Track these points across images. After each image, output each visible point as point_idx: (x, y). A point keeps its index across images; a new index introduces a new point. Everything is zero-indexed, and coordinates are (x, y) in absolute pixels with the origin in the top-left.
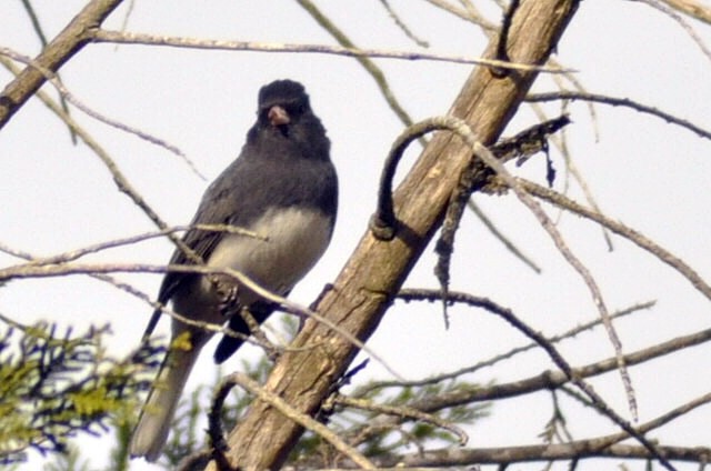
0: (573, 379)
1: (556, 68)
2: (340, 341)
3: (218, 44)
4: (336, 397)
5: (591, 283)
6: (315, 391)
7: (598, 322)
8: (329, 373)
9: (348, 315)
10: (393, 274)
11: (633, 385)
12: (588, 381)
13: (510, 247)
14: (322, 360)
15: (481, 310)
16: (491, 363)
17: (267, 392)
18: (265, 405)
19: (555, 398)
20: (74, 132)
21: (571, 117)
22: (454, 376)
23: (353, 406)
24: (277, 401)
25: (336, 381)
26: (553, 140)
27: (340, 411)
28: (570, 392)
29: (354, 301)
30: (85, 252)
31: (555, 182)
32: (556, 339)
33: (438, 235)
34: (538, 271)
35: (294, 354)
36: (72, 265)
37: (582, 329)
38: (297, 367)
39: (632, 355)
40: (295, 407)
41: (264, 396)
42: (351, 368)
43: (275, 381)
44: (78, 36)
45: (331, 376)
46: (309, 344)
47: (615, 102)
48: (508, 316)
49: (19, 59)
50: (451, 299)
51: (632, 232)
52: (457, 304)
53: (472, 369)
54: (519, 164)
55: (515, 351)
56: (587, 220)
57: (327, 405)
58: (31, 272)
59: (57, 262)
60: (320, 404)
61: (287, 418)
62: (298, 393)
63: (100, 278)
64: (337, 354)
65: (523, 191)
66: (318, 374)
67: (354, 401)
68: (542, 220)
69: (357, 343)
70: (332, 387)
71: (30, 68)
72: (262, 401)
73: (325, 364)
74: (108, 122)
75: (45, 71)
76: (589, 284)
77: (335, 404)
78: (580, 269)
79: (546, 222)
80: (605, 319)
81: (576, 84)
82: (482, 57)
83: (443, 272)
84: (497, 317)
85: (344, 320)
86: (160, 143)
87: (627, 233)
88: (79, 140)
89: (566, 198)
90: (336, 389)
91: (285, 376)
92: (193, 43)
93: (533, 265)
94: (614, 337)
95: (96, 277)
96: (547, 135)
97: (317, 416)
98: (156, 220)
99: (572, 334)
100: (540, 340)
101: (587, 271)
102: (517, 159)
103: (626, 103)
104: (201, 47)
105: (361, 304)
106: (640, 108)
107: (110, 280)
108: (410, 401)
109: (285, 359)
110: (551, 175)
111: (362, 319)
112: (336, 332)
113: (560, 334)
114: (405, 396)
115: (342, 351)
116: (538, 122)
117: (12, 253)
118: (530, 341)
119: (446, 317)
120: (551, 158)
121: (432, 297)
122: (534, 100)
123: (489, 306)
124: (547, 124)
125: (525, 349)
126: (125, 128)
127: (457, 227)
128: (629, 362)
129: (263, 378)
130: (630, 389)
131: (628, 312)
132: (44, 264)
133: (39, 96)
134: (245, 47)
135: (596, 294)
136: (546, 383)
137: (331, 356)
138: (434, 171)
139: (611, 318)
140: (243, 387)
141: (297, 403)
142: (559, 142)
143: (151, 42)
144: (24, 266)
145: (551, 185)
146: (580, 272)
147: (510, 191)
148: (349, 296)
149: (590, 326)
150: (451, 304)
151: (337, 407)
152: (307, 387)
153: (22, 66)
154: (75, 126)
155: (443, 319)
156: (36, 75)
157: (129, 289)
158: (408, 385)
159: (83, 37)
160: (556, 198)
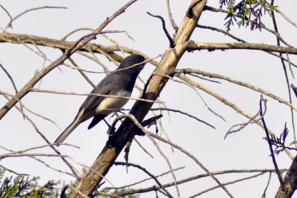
0: (162, 188)
1: (160, 102)
2: (97, 176)
3: (66, 93)
4: (96, 191)
5: (168, 161)
6: (90, 190)
7: (169, 172)
8: (94, 185)
9: (99, 169)
10: (112, 158)
11: (179, 189)
12: (166, 188)
13: (145, 150)
14: (92, 181)
15: (137, 168)
16: (139, 183)
17: (77, 190)
18: (76, 193)
19: (157, 193)
20: (24, 116)
21: (163, 115)
22: (128, 186)
23: (101, 194)
24: (80, 192)
25: (96, 187)
26: (158, 121)
27: (97, 195)
28: (161, 192)
29: (101, 165)
30: (27, 150)
31: (158, 133)
32: (157, 177)
33: (125, 147)
34: (153, 157)
35: (84, 179)
36: (24, 153)
37: (164, 174)
38: (85, 183)
39: (178, 181)
40: (84, 194)
41: (76, 191)
42: (100, 183)
43: (79, 187)
44: (27, 90)
45: (95, 186)
46: (89, 177)
47: (175, 111)
48: (144, 170)
49: (10, 96)
50: (128, 165)
51: (179, 147)
52: (130, 166)
53: (134, 185)
54: (148, 127)
55: (146, 180)
56: (167, 144)
57: (93, 194)
58: (12, 155)
59: (20, 152)
60: (91, 193)
61: (82, 197)
62: (85, 190)
63: (32, 158)
64: (97, 179)
65: (149, 135)
66: (91, 185)
67: (101, 193)
68: (154, 143)
69: (103, 177)
70: (95, 189)
71: (13, 98)
72: (75, 192)
73: (93, 182)
74: (35, 114)
75: (17, 99)
76: (167, 161)
77: (95, 193)
78: (165, 157)
79: (155, 144)
80: (171, 171)
81: (164, 105)
82: (138, 98)
83: (126, 157)
84: (141, 170)
85: (98, 170)
86: (49, 120)
87: (178, 148)
88: (26, 118)
89: (161, 138)
90: (96, 189)
91: (82, 185)
92: (59, 92)
93: (151, 156)
94: (174, 176)
95: (30, 157)
96: (156, 120)
97: (90, 197)
98: (47, 141)
99: (162, 175)
100: (153, 177)
101: (167, 157)
102: (147, 126)
103: (178, 111)
104: (61, 93)
105: (104, 166)
106: (182, 113)
107: (34, 158)
108: (117, 193)
109: (82, 180)
110: (157, 131)
111: (104, 170)
112: (96, 173)
113: (158, 175)
114: (116, 192)
115: (98, 179)
116: (153, 116)
117: (7, 150)
118: (150, 177)
119: (127, 170)
120: (157, 126)
121: (123, 164)
122: (153, 110)
123: (139, 167)
124: (156, 117)
125: (149, 179)
126: (40, 116)
127: (131, 145)
128: (178, 183)
129: (76, 186)
130: (178, 191)
131: (177, 169)
132: (16, 153)
133: (15, 106)
134: (73, 94)
135: (169, 164)
136: (154, 189)
137: (95, 180)
138: (124, 129)
139: (173, 171)
140: (70, 188)
141: (85, 193)
142: (159, 122)
143: (47, 92)
144: (11, 153)
145: (157, 134)
146: (165, 158)
147: (146, 135)
148: (100, 163)
149: (167, 173)
150: (129, 166)
151: (96, 194)
152: (88, 189)
153: (11, 98)
154: (24, 114)
155: (126, 170)
156: (15, 101)
157: (39, 160)
158: (117, 189)
159: (28, 90)
160: (158, 137)
